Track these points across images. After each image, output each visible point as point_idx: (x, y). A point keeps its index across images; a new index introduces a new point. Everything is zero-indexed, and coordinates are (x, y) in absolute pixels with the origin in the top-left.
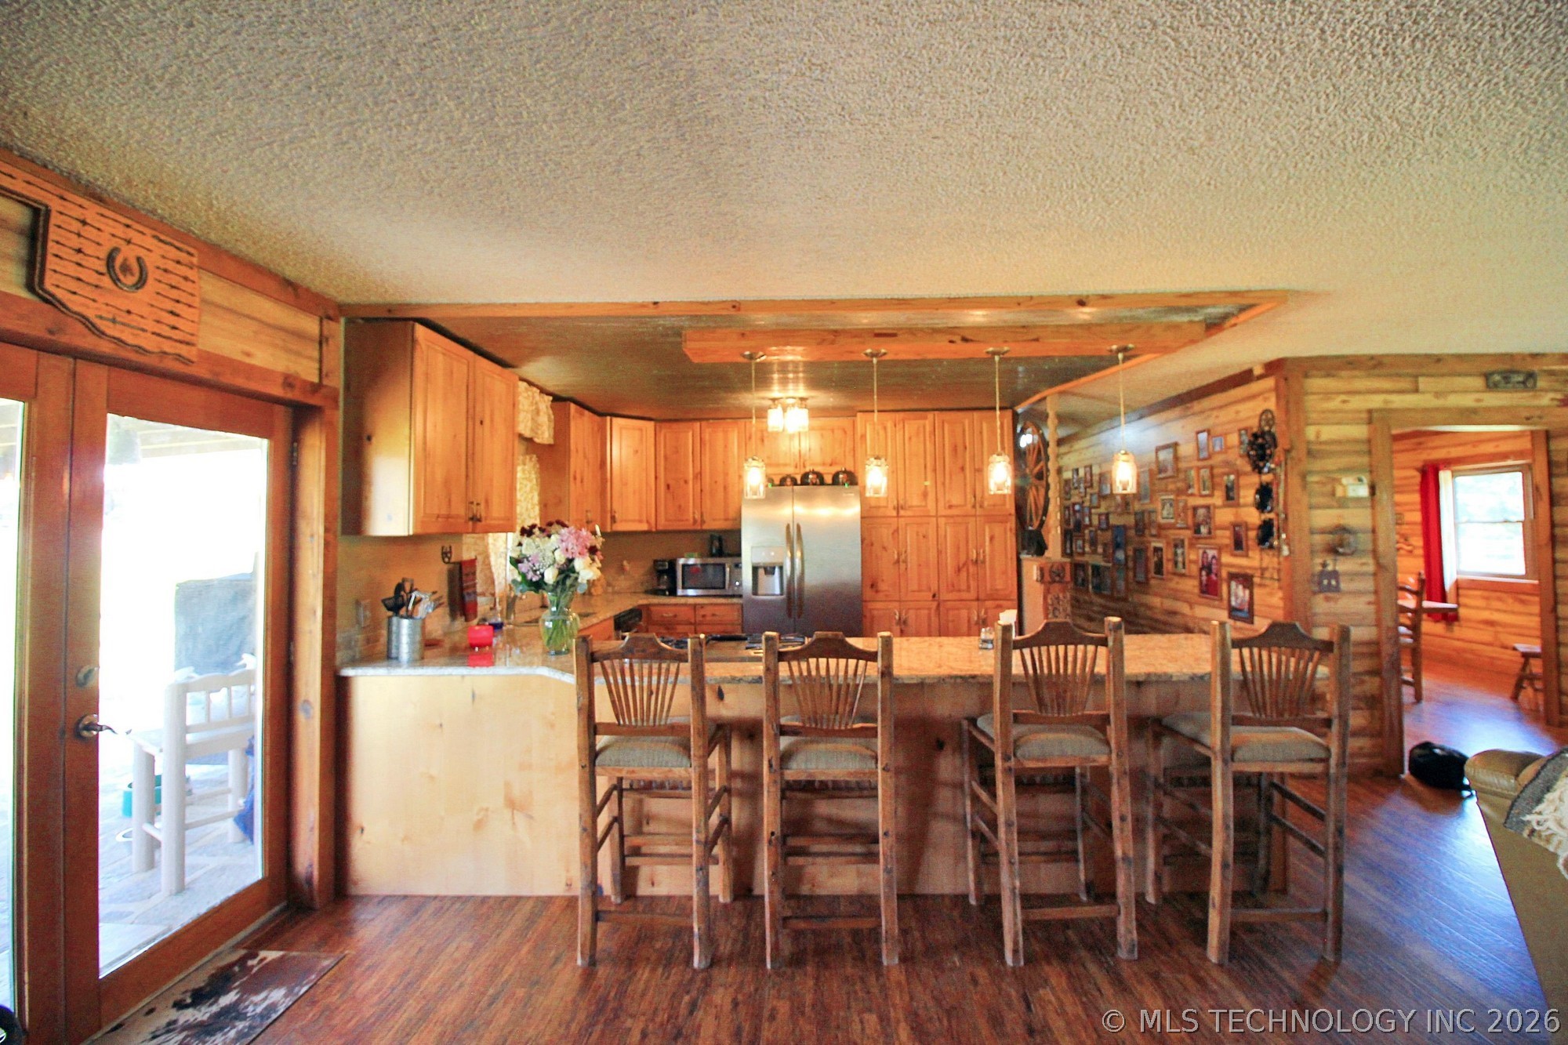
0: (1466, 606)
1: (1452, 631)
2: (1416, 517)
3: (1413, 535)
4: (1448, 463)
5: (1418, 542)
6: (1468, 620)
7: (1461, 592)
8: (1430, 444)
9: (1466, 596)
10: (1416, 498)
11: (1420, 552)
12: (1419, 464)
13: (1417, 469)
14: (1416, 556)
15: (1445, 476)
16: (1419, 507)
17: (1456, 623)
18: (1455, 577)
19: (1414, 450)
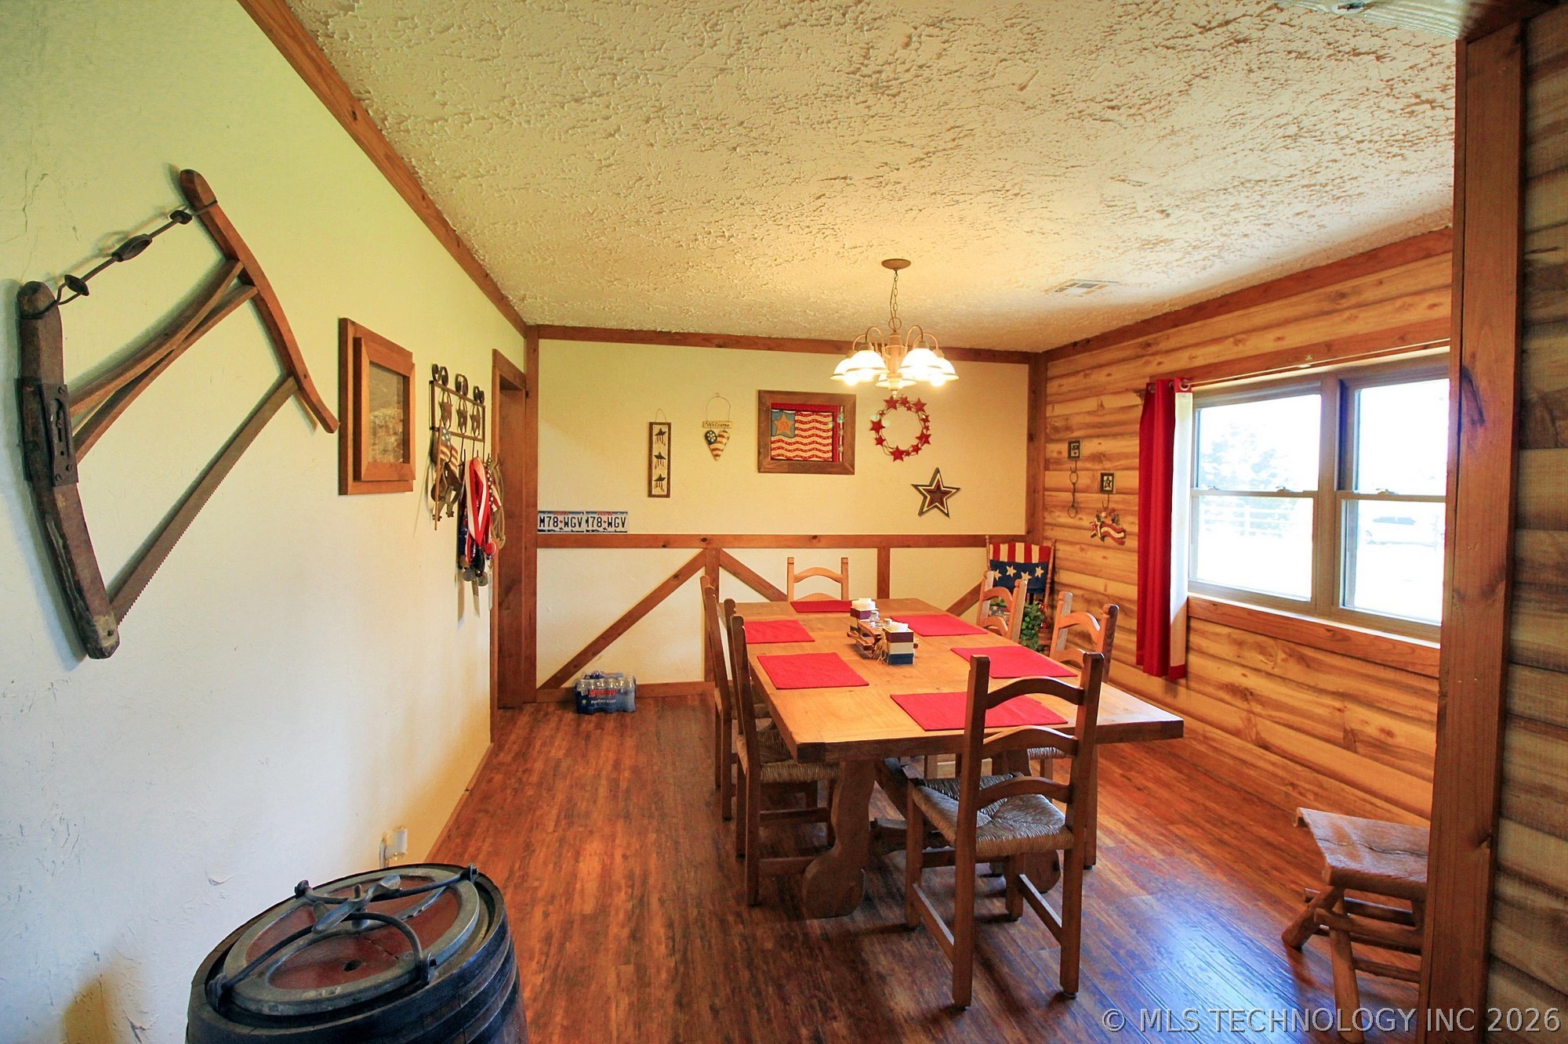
0: (1202, 652)
1: (1175, 695)
2: (1130, 479)
3: (1127, 512)
4: (1187, 378)
5: (1131, 524)
6: (1201, 679)
7: (1194, 624)
8: (1164, 345)
9: (1203, 634)
10: (1132, 445)
11: (1133, 543)
12: (1142, 384)
13: (1137, 391)
14: (1130, 550)
15: (1183, 402)
16: (1136, 462)
17: (1183, 681)
18: (1187, 594)
19: (1138, 357)
